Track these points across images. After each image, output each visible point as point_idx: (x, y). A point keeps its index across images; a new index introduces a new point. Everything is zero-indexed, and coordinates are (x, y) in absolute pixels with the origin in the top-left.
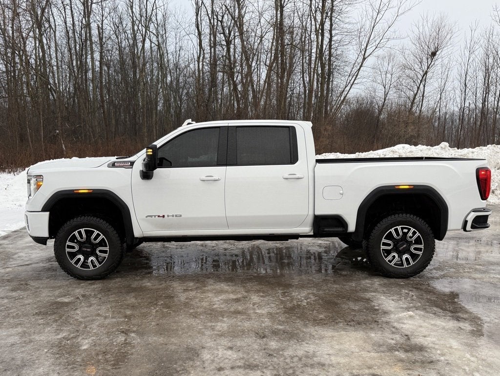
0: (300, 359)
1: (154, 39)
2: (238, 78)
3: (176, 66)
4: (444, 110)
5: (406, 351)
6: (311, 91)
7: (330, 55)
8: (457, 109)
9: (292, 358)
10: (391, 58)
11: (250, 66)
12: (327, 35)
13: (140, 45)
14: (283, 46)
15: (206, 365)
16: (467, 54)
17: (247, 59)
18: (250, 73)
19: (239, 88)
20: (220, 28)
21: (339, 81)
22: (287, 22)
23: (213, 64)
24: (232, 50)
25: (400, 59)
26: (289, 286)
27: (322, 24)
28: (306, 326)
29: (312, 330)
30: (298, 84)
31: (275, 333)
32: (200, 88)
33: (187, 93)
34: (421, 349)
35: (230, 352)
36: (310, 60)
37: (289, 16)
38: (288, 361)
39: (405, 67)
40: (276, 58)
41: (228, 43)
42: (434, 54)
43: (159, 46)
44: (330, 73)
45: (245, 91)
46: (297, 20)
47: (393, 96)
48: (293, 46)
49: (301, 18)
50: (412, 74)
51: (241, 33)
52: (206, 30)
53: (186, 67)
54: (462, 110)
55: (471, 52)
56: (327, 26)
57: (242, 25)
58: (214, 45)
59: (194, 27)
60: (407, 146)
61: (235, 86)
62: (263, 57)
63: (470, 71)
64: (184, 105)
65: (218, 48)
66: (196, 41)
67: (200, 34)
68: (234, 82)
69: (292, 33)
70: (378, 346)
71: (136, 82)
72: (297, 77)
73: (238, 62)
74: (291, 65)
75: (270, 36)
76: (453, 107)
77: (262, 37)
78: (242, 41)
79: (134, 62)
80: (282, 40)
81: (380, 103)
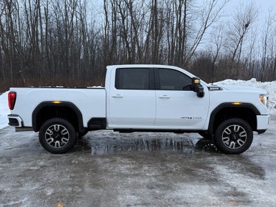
0: (174, 200)
1: (79, 16)
2: (129, 40)
3: (92, 32)
4: (253, 59)
5: (234, 196)
6: (173, 47)
7: (185, 26)
8: (260, 59)
9: (169, 200)
10: (221, 27)
11: (136, 32)
12: (183, 14)
13: (70, 19)
14: (156, 20)
15: (120, 203)
16: (267, 26)
17: (135, 28)
18: (136, 37)
19: (130, 45)
20: (118, 9)
21: (190, 42)
22: (159, 6)
23: (114, 31)
24: (125, 22)
25: (227, 29)
26: (165, 161)
27: (180, 7)
28: (176, 182)
29: (179, 184)
30: (165, 43)
31: (158, 186)
32: (106, 46)
33: (98, 49)
34: (243, 194)
35: (133, 196)
36: (173, 28)
37: (160, 2)
38: (167, 201)
39: (229, 33)
40: (152, 27)
41: (124, 18)
42: (247, 26)
43: (81, 20)
44: (185, 36)
45: (133, 47)
46: (165, 5)
47: (222, 50)
48: (162, 21)
49: (167, 4)
50: (234, 37)
51: (131, 13)
52: (110, 10)
53: (98, 33)
54: (264, 59)
55: (269, 25)
56: (183, 8)
57: (131, 7)
58: (115, 19)
59: (103, 9)
60: (231, 80)
61: (128, 44)
62: (145, 27)
63: (269, 36)
64: (96, 56)
65: (118, 21)
66: (104, 17)
67: (106, 13)
68: (127, 42)
69: (162, 12)
70: (218, 193)
71: (67, 42)
72: (165, 39)
73: (129, 30)
74: (161, 31)
75: (149, 14)
76: (258, 58)
77: (144, 15)
78: (132, 17)
79: (66, 30)
80: (156, 17)
81: (215, 55)
